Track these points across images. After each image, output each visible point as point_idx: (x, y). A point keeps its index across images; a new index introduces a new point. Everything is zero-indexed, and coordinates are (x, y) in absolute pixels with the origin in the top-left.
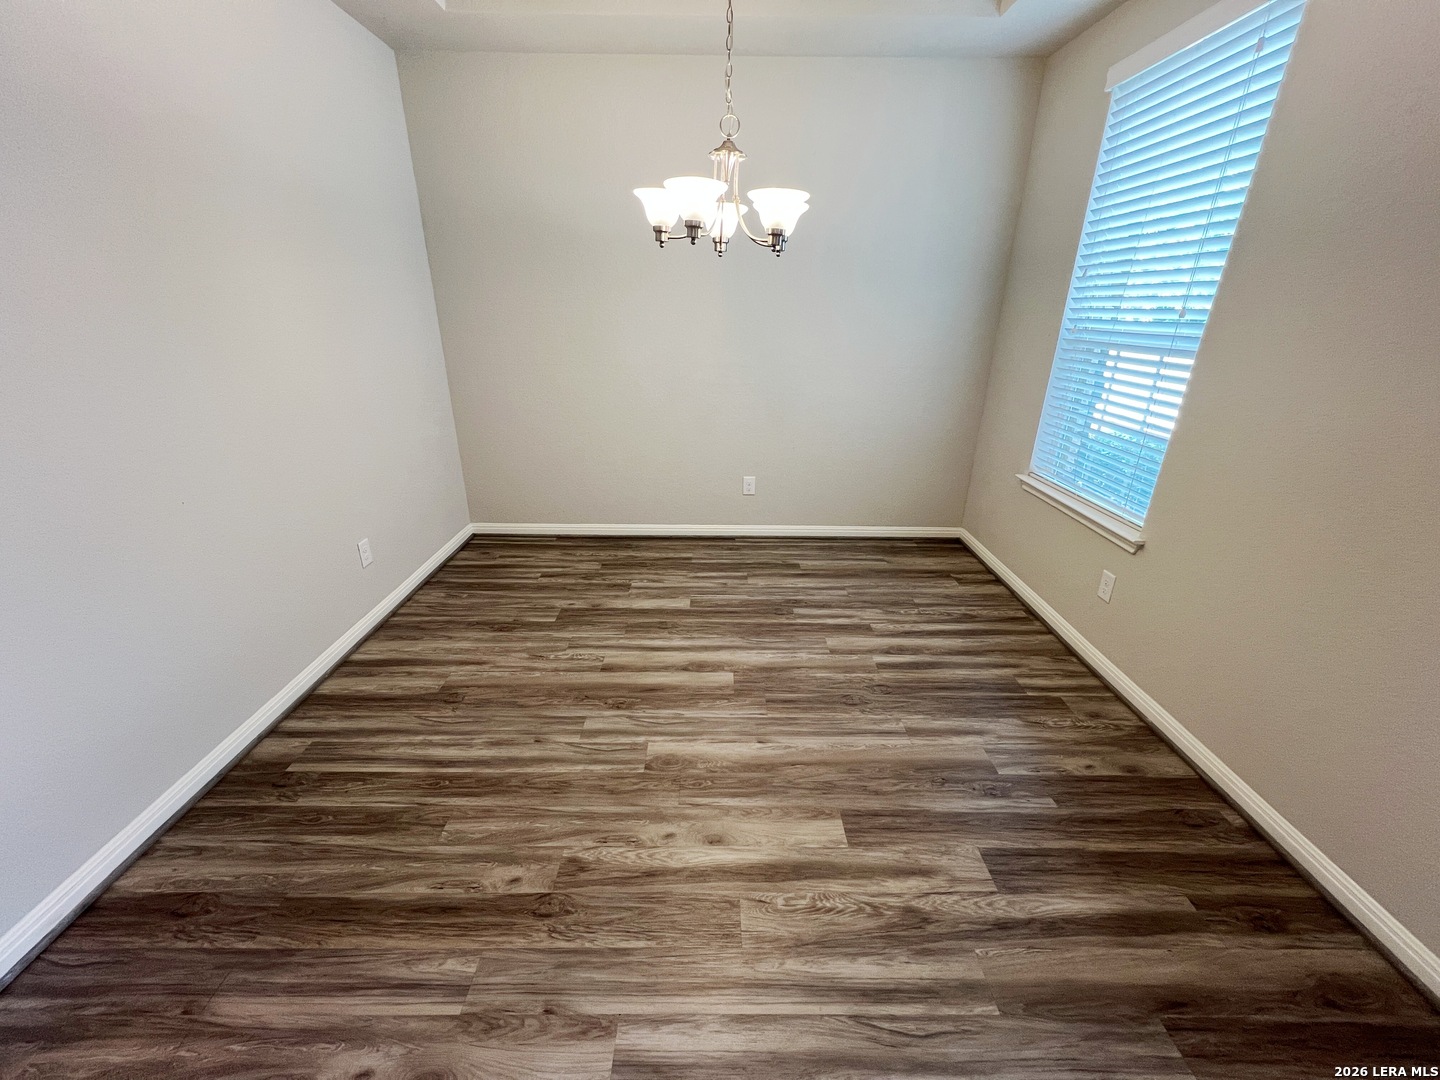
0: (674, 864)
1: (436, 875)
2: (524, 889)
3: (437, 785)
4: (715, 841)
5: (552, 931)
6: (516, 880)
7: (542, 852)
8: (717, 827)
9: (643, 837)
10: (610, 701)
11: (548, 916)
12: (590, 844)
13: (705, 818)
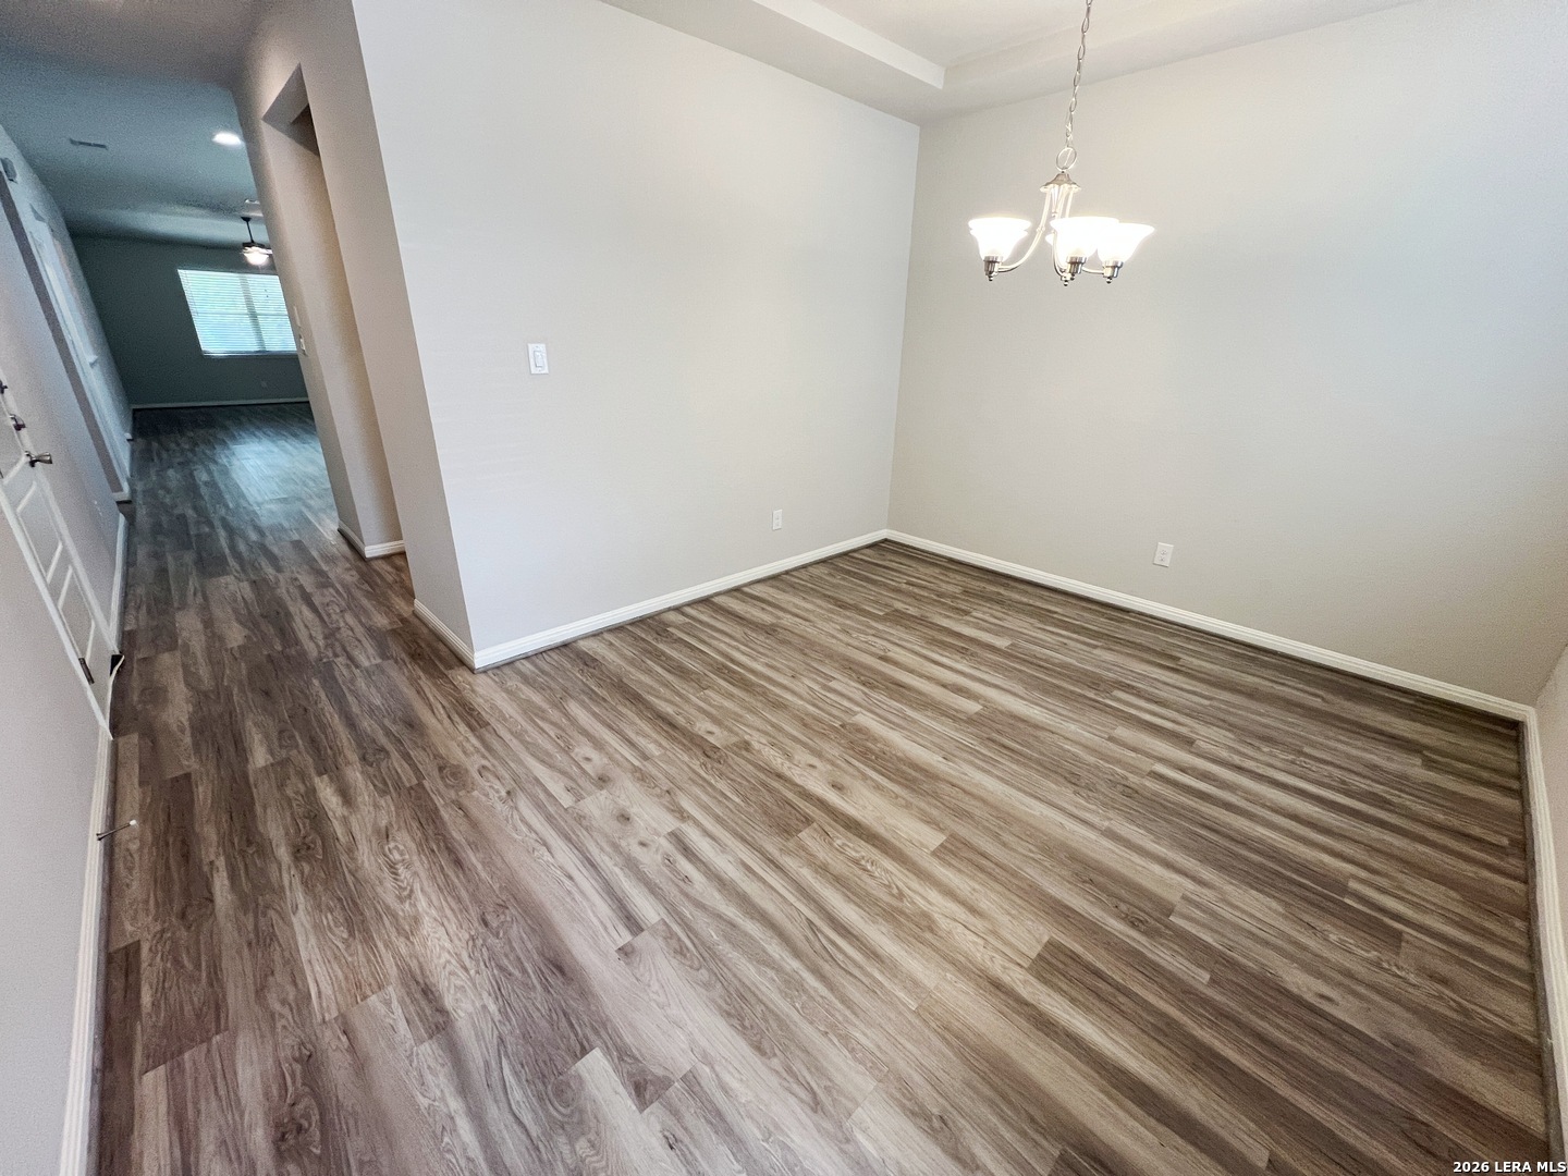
0: (798, 780)
1: (680, 708)
2: (711, 739)
3: (720, 670)
4: (837, 787)
5: (704, 764)
6: (710, 733)
7: (736, 729)
8: (846, 781)
9: (796, 757)
10: (862, 678)
11: (708, 757)
12: (764, 741)
13: (845, 772)
